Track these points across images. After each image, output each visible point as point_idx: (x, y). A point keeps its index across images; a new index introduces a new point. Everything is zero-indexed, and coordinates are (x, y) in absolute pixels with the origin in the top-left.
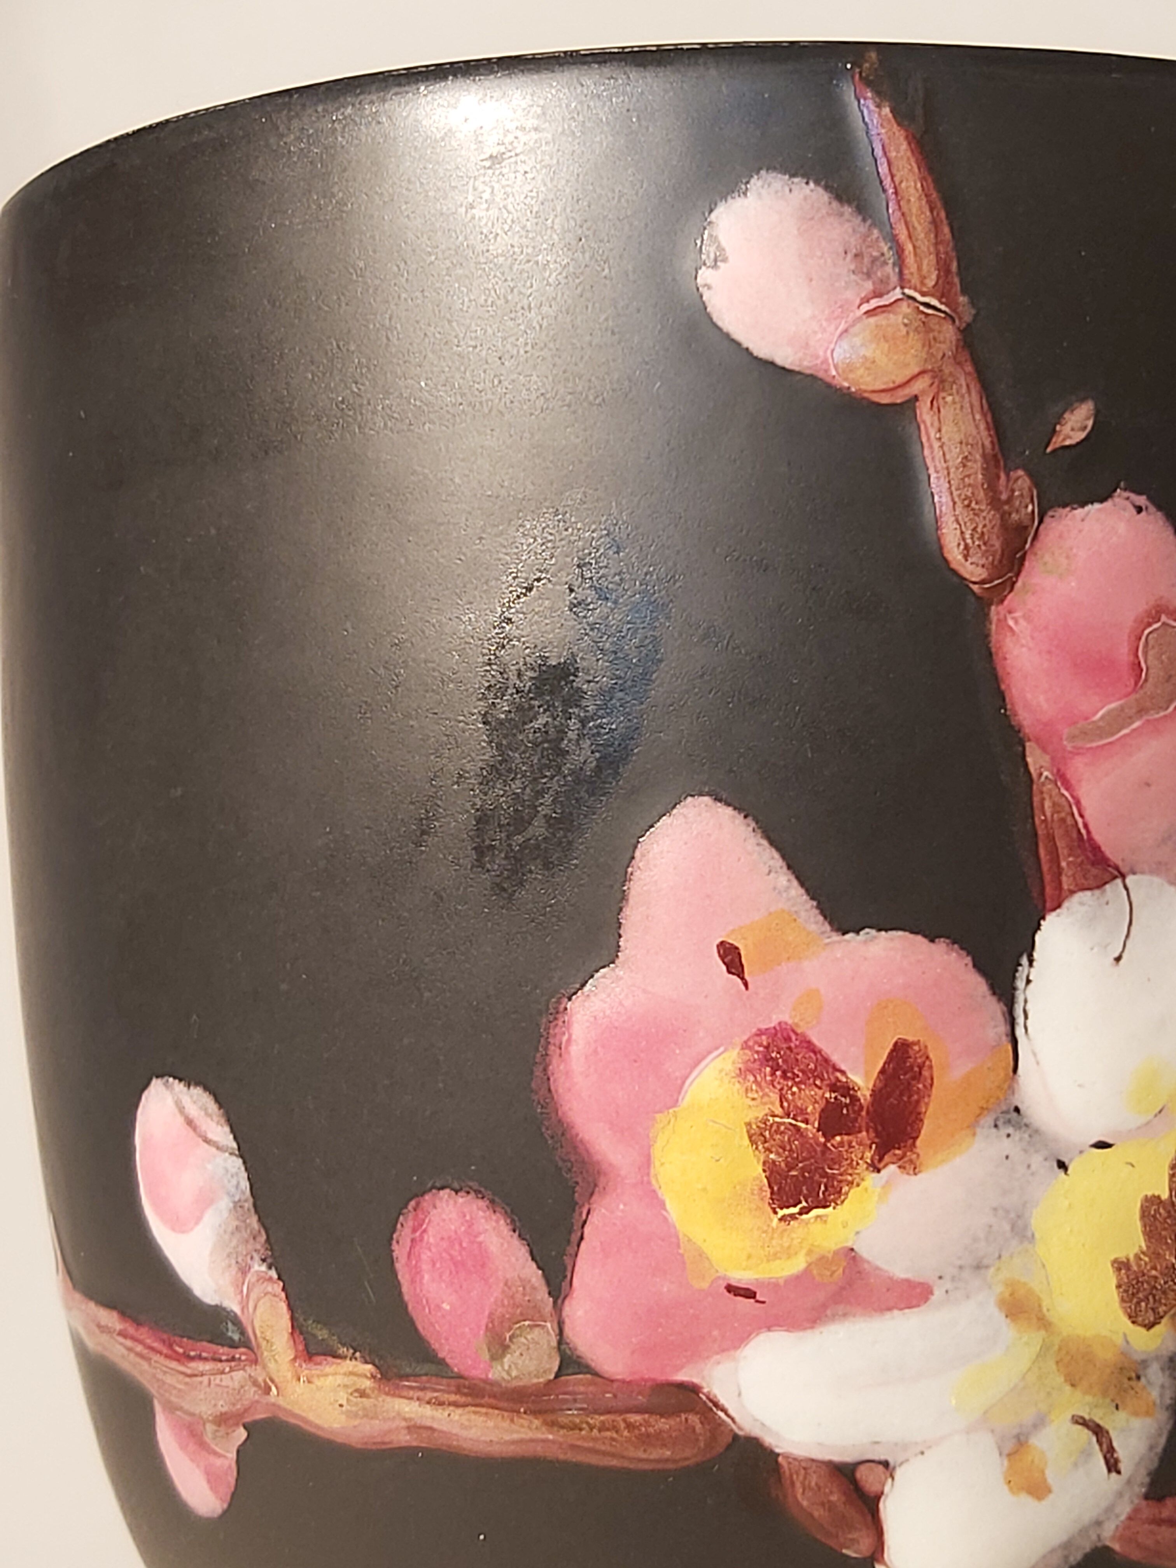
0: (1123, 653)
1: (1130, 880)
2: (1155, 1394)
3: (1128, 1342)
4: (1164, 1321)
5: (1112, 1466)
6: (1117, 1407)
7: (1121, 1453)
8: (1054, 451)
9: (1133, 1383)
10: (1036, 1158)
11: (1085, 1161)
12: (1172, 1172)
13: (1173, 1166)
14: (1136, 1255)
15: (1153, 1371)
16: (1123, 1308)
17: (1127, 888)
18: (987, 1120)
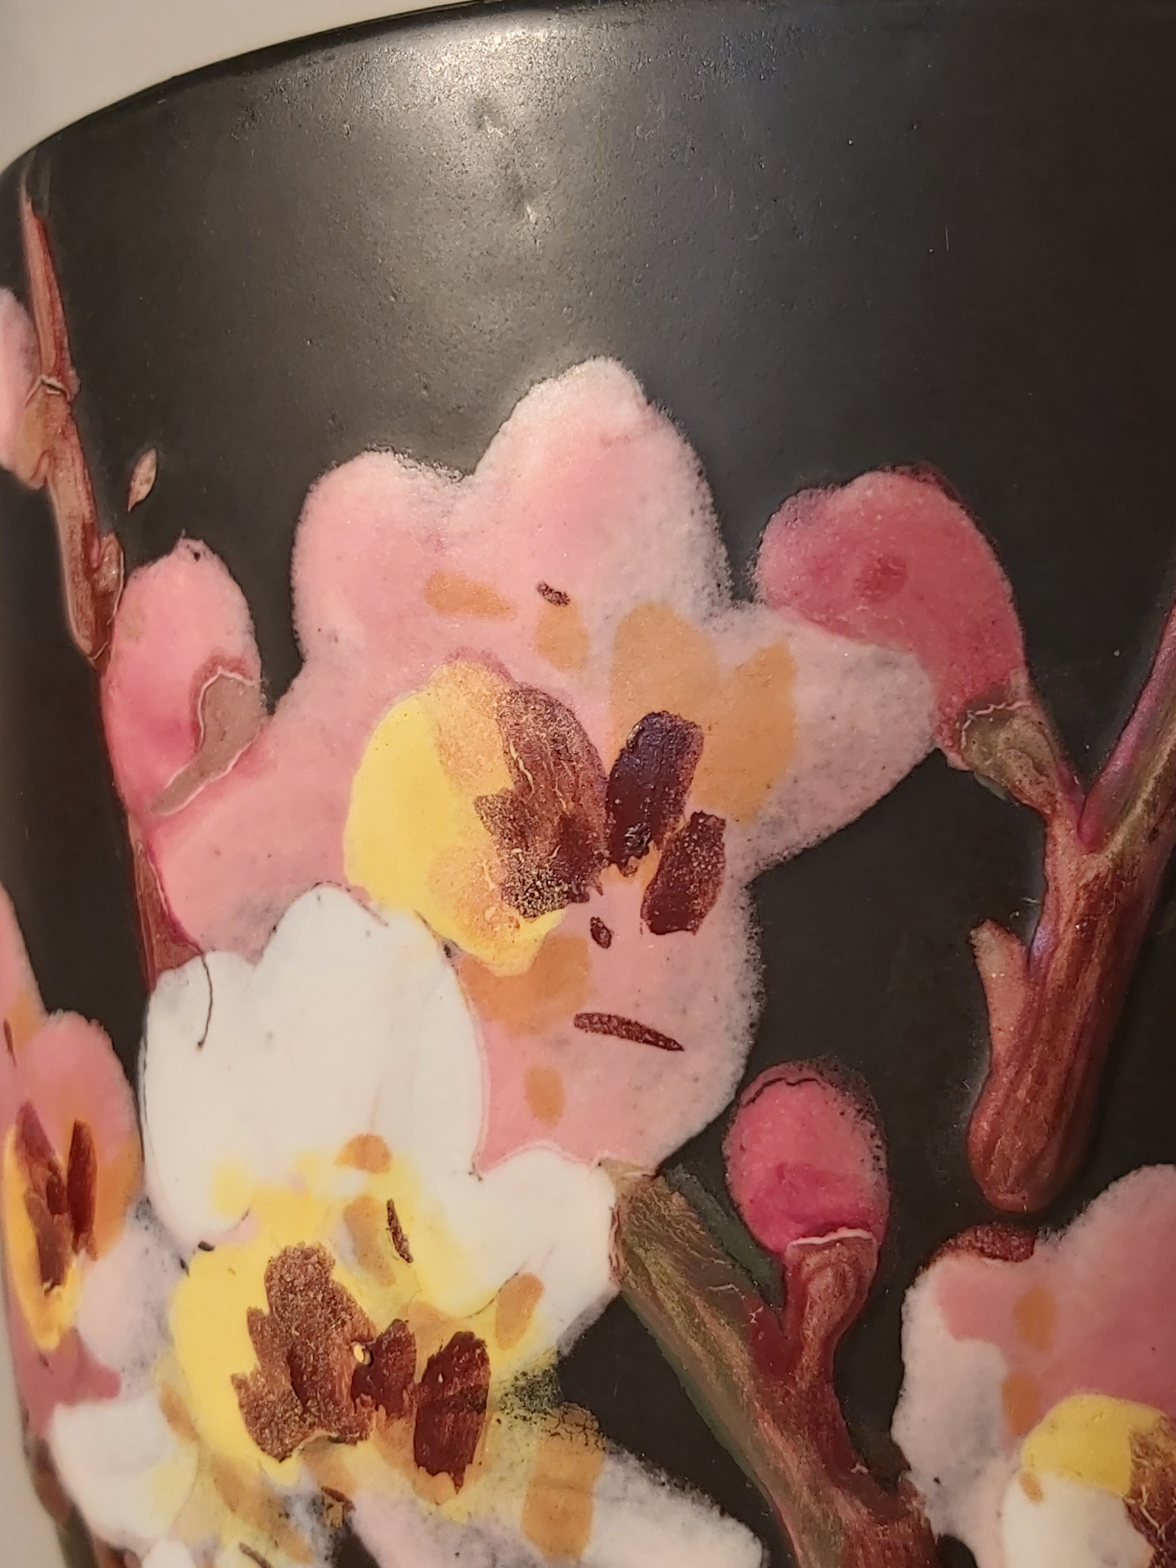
0: (185, 714)
1: (210, 958)
2: (306, 1538)
3: (263, 1472)
4: (295, 1454)
6: (279, 1546)
8: (132, 509)
9: (283, 1519)
10: (166, 1255)
11: (198, 1261)
12: (268, 1285)
13: (269, 1278)
14: (252, 1374)
15: (299, 1510)
16: (250, 1431)
17: (205, 965)
18: (131, 1211)
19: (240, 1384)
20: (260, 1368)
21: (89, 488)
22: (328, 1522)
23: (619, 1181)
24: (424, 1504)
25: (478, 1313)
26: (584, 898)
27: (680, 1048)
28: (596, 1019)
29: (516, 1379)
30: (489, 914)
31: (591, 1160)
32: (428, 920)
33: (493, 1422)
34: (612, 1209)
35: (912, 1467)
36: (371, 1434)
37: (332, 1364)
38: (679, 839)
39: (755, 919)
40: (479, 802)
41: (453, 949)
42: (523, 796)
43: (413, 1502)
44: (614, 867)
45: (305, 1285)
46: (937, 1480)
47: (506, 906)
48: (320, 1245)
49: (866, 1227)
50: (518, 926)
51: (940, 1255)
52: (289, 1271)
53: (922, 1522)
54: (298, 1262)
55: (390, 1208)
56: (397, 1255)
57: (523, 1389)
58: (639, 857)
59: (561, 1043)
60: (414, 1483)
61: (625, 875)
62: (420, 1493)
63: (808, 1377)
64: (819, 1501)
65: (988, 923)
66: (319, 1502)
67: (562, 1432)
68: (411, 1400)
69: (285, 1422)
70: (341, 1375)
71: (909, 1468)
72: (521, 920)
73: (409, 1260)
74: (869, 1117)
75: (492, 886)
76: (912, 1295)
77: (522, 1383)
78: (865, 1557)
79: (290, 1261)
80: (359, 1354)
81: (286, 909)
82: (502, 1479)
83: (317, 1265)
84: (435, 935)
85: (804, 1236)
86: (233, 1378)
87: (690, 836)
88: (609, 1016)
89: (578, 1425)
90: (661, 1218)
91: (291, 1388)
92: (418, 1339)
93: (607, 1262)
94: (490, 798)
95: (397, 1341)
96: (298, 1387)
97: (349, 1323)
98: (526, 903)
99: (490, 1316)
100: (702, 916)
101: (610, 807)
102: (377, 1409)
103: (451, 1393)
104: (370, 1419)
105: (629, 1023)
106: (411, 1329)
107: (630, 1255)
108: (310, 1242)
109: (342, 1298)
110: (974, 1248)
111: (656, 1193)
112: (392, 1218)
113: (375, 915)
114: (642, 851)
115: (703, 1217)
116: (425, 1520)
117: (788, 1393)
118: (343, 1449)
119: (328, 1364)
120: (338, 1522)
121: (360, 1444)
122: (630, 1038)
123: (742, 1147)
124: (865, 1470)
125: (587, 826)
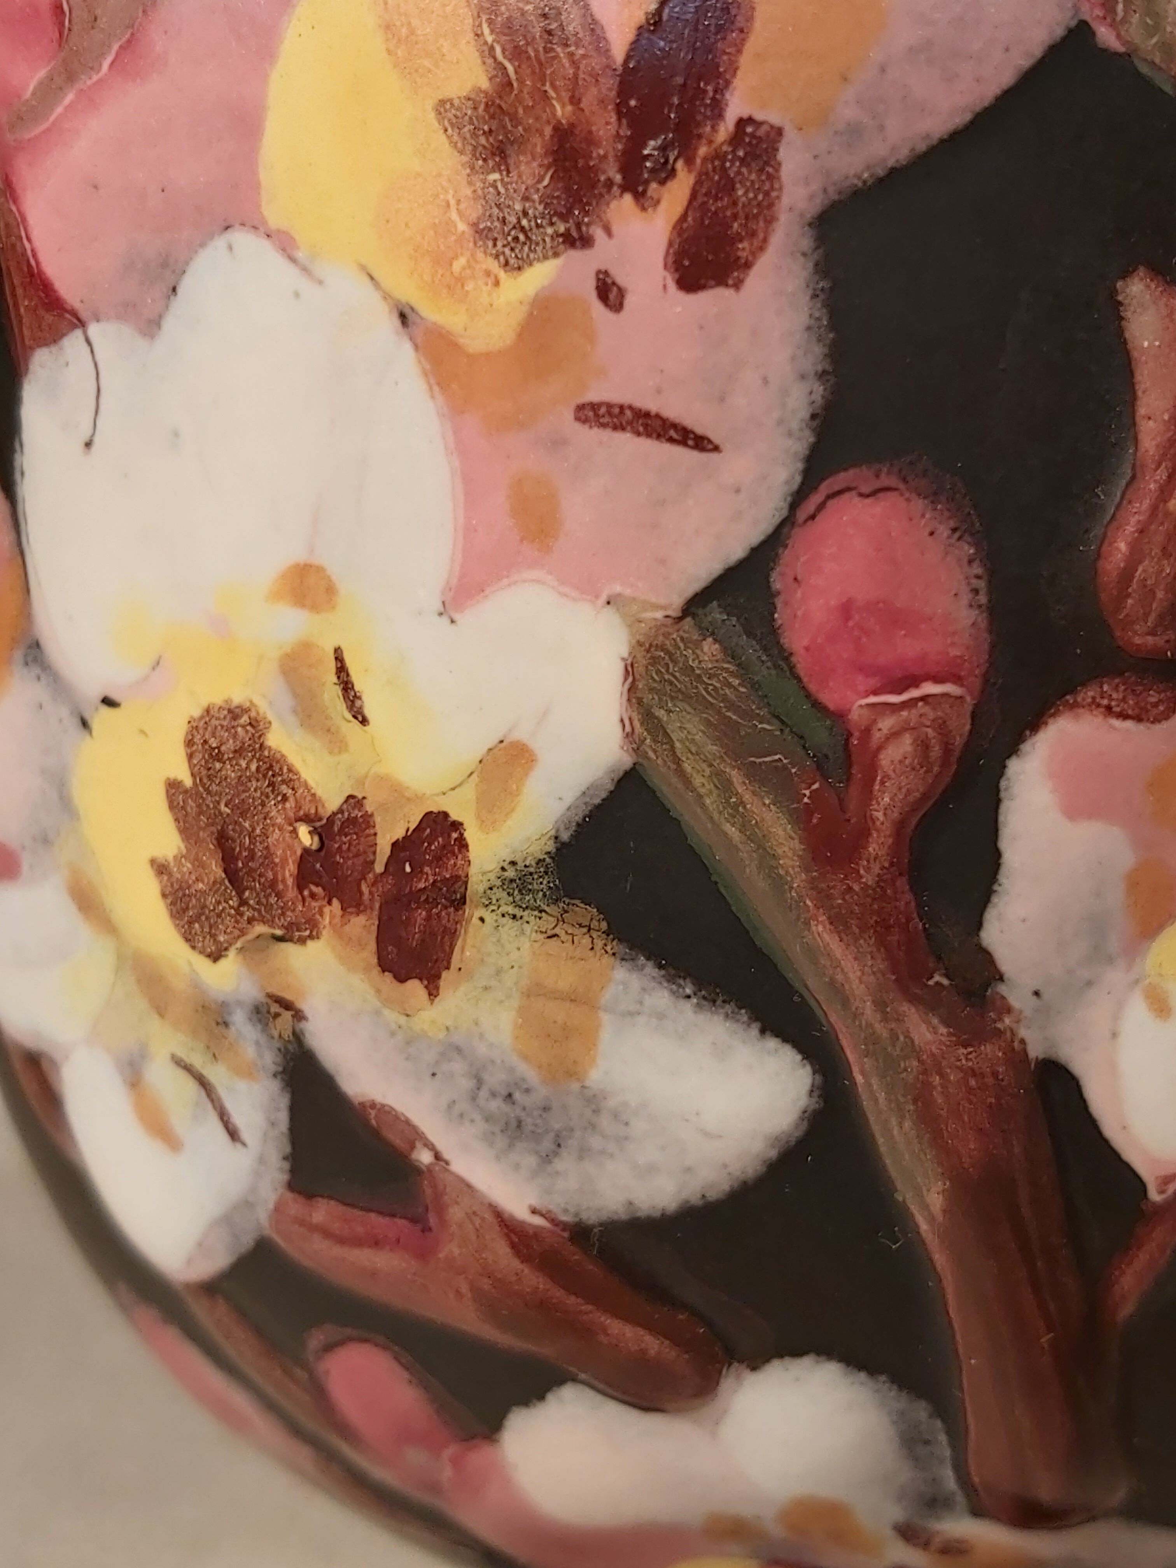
1: (93, 330)
2: (249, 1051)
3: (194, 973)
4: (232, 953)
5: (233, 1134)
6: (214, 1057)
7: (238, 1120)
9: (221, 1028)
10: (64, 711)
11: (102, 720)
12: (189, 751)
13: (189, 743)
14: (175, 857)
15: (239, 1019)
16: (177, 926)
17: (88, 342)
18: (18, 655)
19: (160, 868)
20: (184, 851)
22: (276, 1034)
23: (633, 622)
24: (391, 1016)
25: (453, 789)
26: (586, 242)
27: (716, 449)
28: (603, 410)
29: (503, 869)
30: (459, 265)
31: (597, 597)
32: (375, 275)
33: (475, 921)
34: (623, 659)
35: (1005, 977)
36: (325, 933)
37: (272, 849)
38: (718, 156)
39: (823, 269)
40: (442, 106)
41: (411, 316)
42: (500, 97)
43: (378, 1013)
44: (628, 198)
45: (235, 751)
46: (1037, 993)
47: (480, 255)
48: (251, 702)
49: (957, 679)
50: (497, 283)
51: (1053, 715)
52: (214, 735)
53: (1016, 1044)
54: (225, 723)
55: (339, 658)
56: (349, 716)
57: (512, 881)
58: (663, 182)
59: (557, 443)
60: (378, 991)
61: (644, 209)
62: (387, 1002)
63: (876, 869)
64: (885, 1019)
65: (1141, 271)
66: (264, 1010)
67: (562, 934)
68: (371, 893)
69: (219, 916)
70: (284, 861)
71: (1001, 978)
72: (502, 274)
73: (364, 721)
74: (967, 537)
75: (462, 227)
76: (1014, 766)
77: (511, 873)
78: (943, 1086)
79: (214, 722)
80: (305, 837)
81: (187, 263)
82: (486, 988)
83: (249, 728)
84: (387, 296)
85: (875, 693)
86: (153, 862)
87: (734, 152)
88: (622, 407)
89: (580, 925)
90: (688, 670)
91: (224, 875)
92: (378, 819)
93: (618, 728)
94: (456, 102)
95: (351, 821)
96: (232, 874)
97: (292, 799)
98: (507, 251)
99: (469, 792)
100: (748, 265)
101: (621, 110)
102: (330, 903)
103: (422, 885)
104: (321, 914)
105: (647, 415)
106: (369, 807)
107: (647, 716)
108: (238, 698)
109: (281, 769)
110: (1099, 706)
111: (682, 639)
112: (341, 669)
113: (305, 270)
114: (664, 173)
115: (743, 669)
116: (393, 1034)
117: (850, 889)
118: (290, 949)
119: (267, 848)
120: (287, 1034)
121: (310, 943)
122: (649, 435)
123: (796, 579)
124: (945, 982)
125: (591, 140)
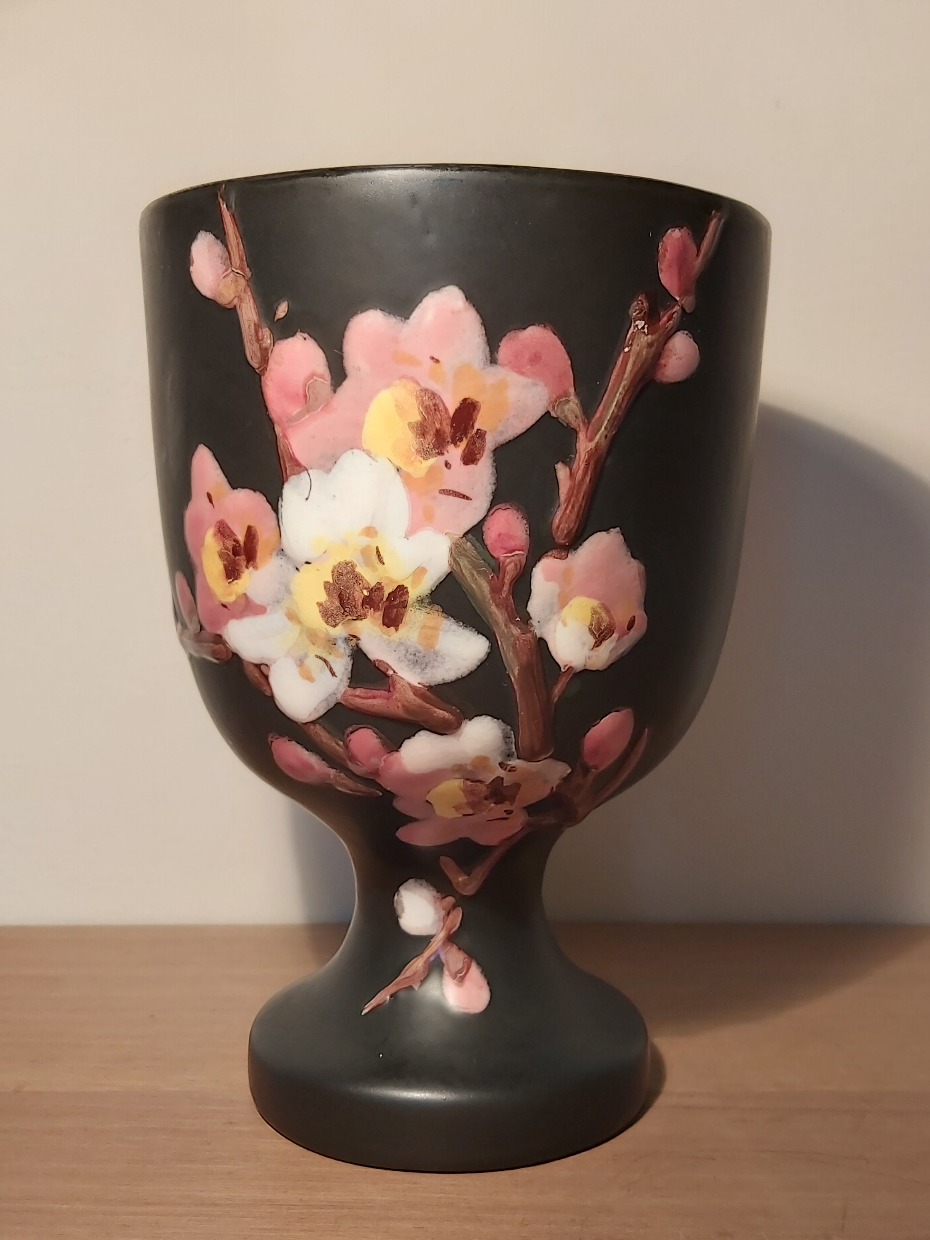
0: (301, 391)
1: (310, 471)
2: (342, 651)
3: (327, 631)
4: (340, 625)
5: (333, 674)
6: (330, 654)
7: (335, 670)
8: (277, 320)
9: (334, 646)
10: (291, 566)
11: (304, 568)
12: (332, 574)
13: (333, 572)
14: (325, 602)
15: (340, 643)
16: (323, 619)
17: (309, 474)
18: (276, 553)
19: (320, 605)
20: (328, 600)
21: (257, 311)
22: (350, 645)
23: (451, 539)
24: (385, 637)
25: (406, 579)
26: (442, 454)
27: (471, 499)
28: (445, 491)
29: (417, 598)
30: (412, 459)
31: (443, 533)
32: (392, 461)
33: (409, 611)
34: (449, 547)
35: (532, 618)
36: (368, 617)
37: (355, 597)
38: (473, 437)
39: (494, 461)
40: (409, 424)
41: (400, 469)
42: (423, 422)
43: (381, 636)
44: (453, 445)
45: (346, 573)
46: (539, 622)
47: (418, 456)
48: (352, 561)
49: (523, 550)
50: (421, 463)
51: (543, 558)
52: (340, 569)
53: (534, 634)
54: (344, 566)
55: (377, 548)
56: (379, 563)
57: (419, 601)
58: (460, 442)
59: (434, 498)
60: (382, 630)
61: (456, 447)
62: (384, 633)
63: (505, 593)
64: (507, 628)
65: (560, 462)
66: (348, 639)
67: (431, 613)
68: (382, 606)
69: (337, 615)
70: (359, 599)
71: (531, 618)
72: (423, 461)
73: (383, 564)
74: (525, 519)
75: (413, 450)
76: (534, 569)
77: (419, 599)
78: (519, 644)
79: (341, 566)
80: (366, 593)
81: (340, 456)
82: (411, 627)
83: (351, 567)
84: (394, 465)
85: (506, 553)
86: (317, 603)
87: (476, 436)
88: (450, 490)
89: (436, 610)
90: (464, 549)
91: (339, 605)
92: (385, 588)
93: (448, 562)
94: (413, 423)
95: (378, 588)
96: (342, 604)
97: (362, 584)
98: (424, 456)
99: (410, 579)
100: (479, 460)
101: (452, 426)
102: (370, 609)
103: (396, 603)
104: (368, 612)
105: (456, 492)
106: (383, 585)
107: (455, 560)
108: (348, 560)
109: (359, 576)
110: (552, 556)
111: (463, 542)
112: (378, 551)
113: (373, 459)
114: (461, 440)
115: (476, 549)
116: (385, 641)
117: (500, 598)
118: (358, 623)
119: (354, 597)
120: (354, 644)
121: (364, 620)
122: (456, 496)
123: (488, 528)
124: (519, 620)
125: (444, 432)
